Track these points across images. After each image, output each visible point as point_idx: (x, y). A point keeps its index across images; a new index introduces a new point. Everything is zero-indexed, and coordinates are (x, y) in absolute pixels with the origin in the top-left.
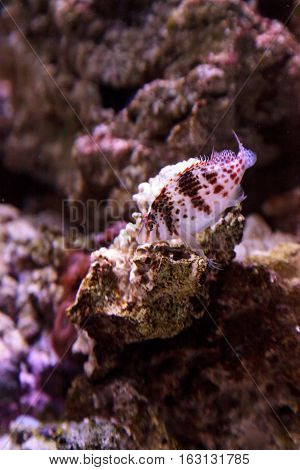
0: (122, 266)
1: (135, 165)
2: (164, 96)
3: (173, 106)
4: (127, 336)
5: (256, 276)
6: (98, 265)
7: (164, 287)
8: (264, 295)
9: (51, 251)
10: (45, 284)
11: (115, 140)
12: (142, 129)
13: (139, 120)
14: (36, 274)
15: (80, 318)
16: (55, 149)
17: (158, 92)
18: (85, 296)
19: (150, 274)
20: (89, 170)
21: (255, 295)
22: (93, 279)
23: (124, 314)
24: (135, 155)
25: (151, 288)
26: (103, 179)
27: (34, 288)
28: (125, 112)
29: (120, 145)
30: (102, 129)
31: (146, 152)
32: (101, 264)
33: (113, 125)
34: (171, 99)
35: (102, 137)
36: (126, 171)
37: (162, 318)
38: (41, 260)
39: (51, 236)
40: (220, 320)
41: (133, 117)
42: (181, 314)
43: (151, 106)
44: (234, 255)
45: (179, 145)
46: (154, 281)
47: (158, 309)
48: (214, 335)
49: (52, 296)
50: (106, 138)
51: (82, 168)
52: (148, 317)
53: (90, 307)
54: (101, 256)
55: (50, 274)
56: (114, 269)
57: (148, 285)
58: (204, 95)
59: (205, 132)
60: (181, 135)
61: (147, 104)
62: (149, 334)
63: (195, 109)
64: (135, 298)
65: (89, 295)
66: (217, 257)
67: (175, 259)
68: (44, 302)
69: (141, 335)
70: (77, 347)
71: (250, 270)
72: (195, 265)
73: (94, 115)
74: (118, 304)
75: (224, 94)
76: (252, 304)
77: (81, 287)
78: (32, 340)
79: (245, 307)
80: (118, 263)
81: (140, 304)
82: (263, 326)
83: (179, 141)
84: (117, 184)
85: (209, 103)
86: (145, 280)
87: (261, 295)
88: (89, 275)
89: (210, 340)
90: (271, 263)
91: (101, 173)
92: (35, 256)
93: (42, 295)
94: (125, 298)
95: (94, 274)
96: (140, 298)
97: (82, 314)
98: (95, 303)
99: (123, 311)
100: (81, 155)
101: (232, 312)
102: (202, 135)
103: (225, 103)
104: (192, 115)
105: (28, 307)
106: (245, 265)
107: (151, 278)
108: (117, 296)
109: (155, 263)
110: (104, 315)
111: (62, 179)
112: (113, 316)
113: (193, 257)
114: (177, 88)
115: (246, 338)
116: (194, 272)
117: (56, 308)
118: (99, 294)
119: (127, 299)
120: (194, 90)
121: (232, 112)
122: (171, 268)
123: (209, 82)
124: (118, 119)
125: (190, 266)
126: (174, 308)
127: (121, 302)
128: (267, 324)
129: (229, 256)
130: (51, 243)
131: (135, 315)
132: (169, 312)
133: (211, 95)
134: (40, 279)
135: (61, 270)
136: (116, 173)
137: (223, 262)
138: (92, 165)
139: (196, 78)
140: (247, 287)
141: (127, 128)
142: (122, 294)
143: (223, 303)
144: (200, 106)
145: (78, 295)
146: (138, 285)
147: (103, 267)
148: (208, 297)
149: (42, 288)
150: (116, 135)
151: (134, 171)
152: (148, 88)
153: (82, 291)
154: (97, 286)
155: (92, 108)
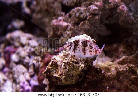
0: (60, 62)
1: (69, 31)
2: (80, 12)
3: (82, 16)
4: (58, 83)
5: (98, 71)
6: (53, 61)
7: (71, 71)
8: (100, 76)
9: (41, 52)
10: (38, 61)
11: (64, 22)
12: (72, 20)
13: (72, 18)
14: (36, 58)
15: (46, 76)
16: (47, 20)
17: (78, 10)
18: (48, 70)
19: (67, 67)
20: (55, 29)
21: (97, 76)
22: (51, 65)
23: (59, 77)
24: (69, 28)
25: (67, 71)
26: (59, 33)
27: (34, 62)
28: (68, 14)
29: (65, 24)
30: (61, 18)
31: (72, 27)
32: (54, 61)
33: (64, 18)
34: (82, 13)
35: (60, 20)
36: (66, 32)
37: (69, 79)
38: (38, 54)
39: (41, 48)
40: (86, 81)
41: (70, 16)
42: (75, 79)
43: (76, 14)
44: (92, 64)
45: (82, 28)
46: (68, 69)
47: (68, 77)
48: (84, 86)
49: (39, 65)
50: (61, 21)
51: (53, 29)
52: (65, 78)
53: (49, 73)
54: (54, 59)
55: (40, 58)
56: (58, 63)
57: (66, 70)
58: (91, 14)
59: (90, 25)
60: (83, 25)
61: (75, 13)
62: (65, 83)
63: (88, 18)
64: (62, 73)
65: (49, 69)
66: (88, 64)
67: (75, 64)
68: (37, 67)
69: (63, 83)
70: (44, 82)
71: (97, 69)
72: (81, 67)
73: (59, 13)
74: (57, 73)
75: (97, 15)
76: (96, 78)
77: (48, 67)
78: (32, 76)
79: (94, 79)
80: (59, 61)
81: (63, 75)
82: (98, 85)
83: (82, 26)
84: (62, 35)
85: (92, 17)
86: (66, 68)
87: (99, 76)
88: (50, 64)
89: (82, 87)
90: (103, 67)
91: (58, 31)
92: (36, 52)
93: (37, 64)
94: (59, 72)
95: (52, 64)
96: (64, 73)
97: (47, 74)
98: (51, 72)
99: (58, 75)
100: (53, 25)
101: (90, 80)
102: (89, 26)
103: (97, 17)
104: (87, 20)
105: (32, 66)
106: (95, 67)
107: (68, 68)
108: (57, 71)
109: (69, 64)
110: (53, 76)
111: (47, 29)
112: (55, 77)
113: (80, 64)
114: (84, 10)
115: (93, 88)
116: (80, 69)
117: (40, 69)
118: (52, 70)
119: (60, 72)
120: (89, 12)
121: (99, 20)
122: (74, 66)
123: (93, 11)
124: (65, 16)
125: (79, 67)
126: (73, 77)
127: (58, 73)
128: (99, 85)
129: (91, 64)
130: (41, 49)
131: (62, 77)
132: (71, 78)
133: (94, 14)
134: (37, 59)
135: (43, 58)
136: (63, 32)
137: (89, 65)
138: (56, 28)
139: (90, 9)
140: (95, 74)
141: (68, 19)
142: (59, 70)
143: (88, 77)
144: (90, 17)
145: (46, 69)
146: (64, 69)
147: (55, 62)
148: (83, 75)
149: (37, 62)
150: (64, 21)
151: (68, 32)
152: (75, 8)
153: (48, 68)
154: (52, 67)
155: (59, 11)
